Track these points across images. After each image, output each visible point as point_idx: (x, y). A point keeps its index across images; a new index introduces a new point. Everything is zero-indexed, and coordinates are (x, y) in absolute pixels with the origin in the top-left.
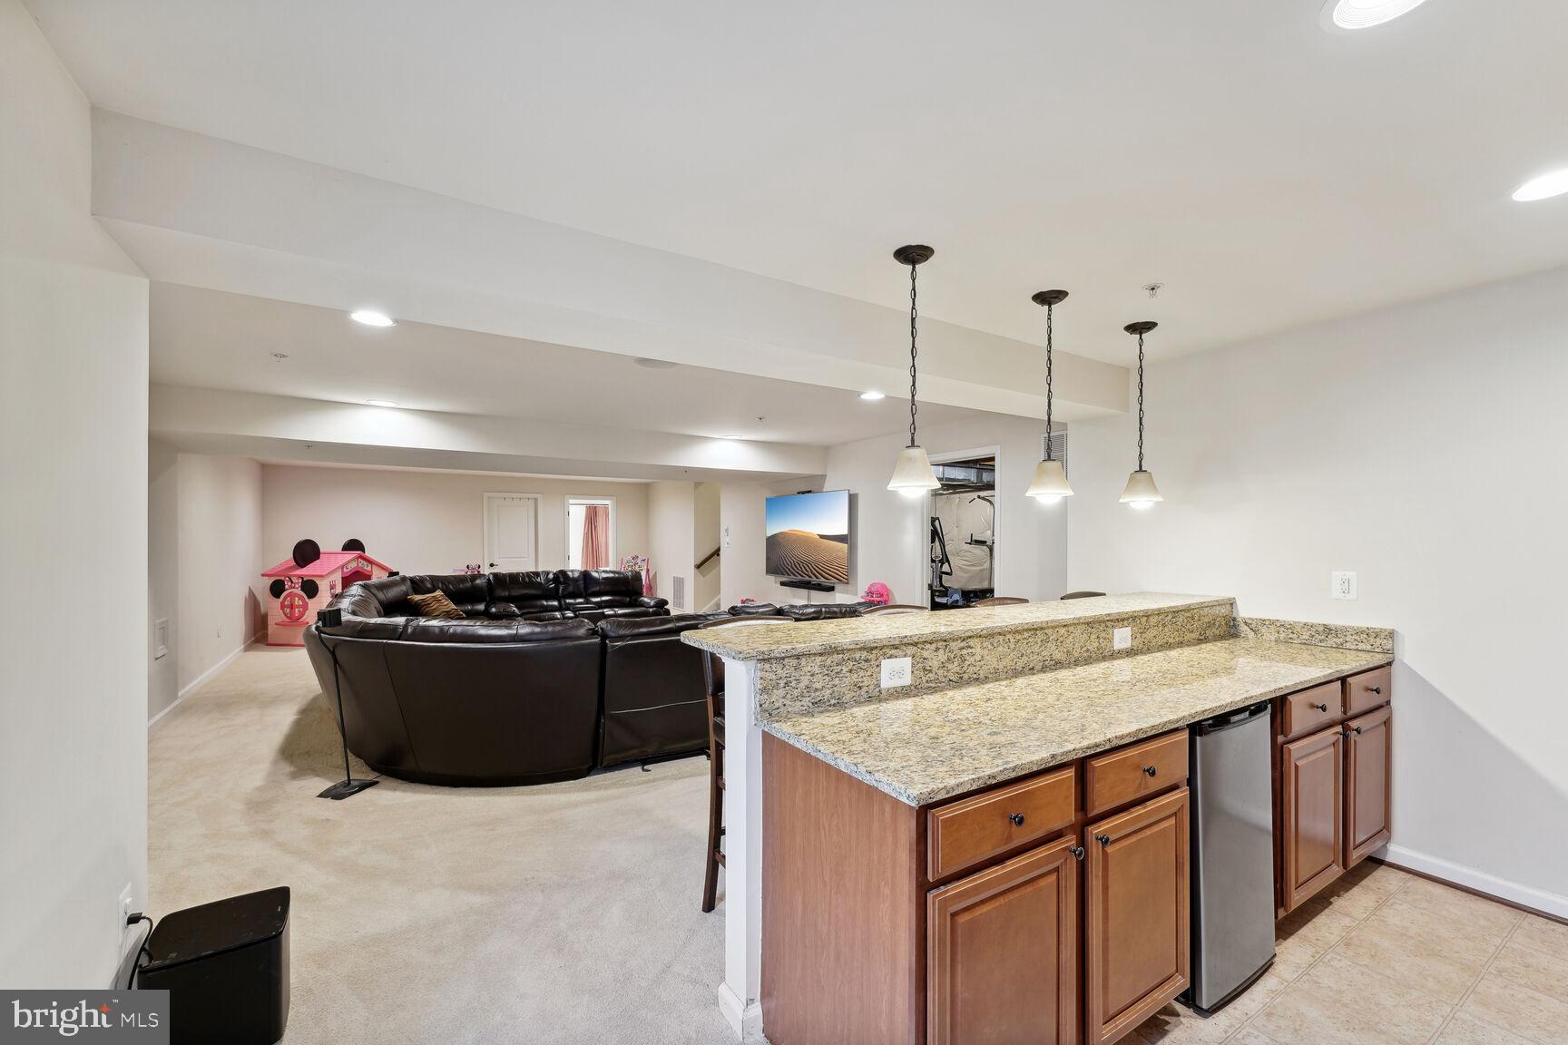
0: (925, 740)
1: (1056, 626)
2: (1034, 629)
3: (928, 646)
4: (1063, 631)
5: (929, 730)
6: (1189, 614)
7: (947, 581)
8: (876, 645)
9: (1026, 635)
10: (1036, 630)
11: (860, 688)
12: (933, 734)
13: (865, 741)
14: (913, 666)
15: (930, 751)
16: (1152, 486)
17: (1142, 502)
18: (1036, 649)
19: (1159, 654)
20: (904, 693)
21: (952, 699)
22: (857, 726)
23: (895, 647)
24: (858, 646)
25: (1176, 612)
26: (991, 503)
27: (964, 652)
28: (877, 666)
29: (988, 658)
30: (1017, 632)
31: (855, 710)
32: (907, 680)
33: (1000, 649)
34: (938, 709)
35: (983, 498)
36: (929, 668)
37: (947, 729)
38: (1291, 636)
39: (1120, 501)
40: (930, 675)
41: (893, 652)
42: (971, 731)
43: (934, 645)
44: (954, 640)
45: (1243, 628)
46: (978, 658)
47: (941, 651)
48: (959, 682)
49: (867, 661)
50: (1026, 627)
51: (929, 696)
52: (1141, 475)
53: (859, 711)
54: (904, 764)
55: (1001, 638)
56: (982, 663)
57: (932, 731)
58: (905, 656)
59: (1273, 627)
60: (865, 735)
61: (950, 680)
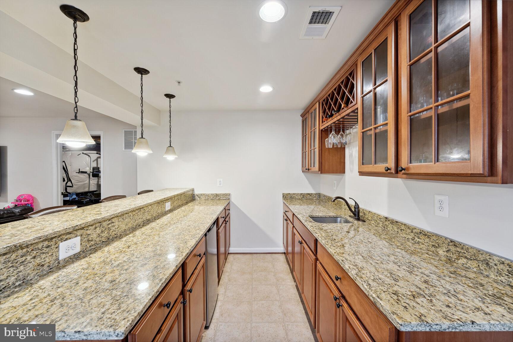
0: (107, 285)
1: (147, 206)
2: (140, 209)
3: (90, 227)
4: (150, 207)
5: (106, 277)
6: (184, 195)
7: (69, 190)
8: (56, 235)
9: (137, 211)
10: (141, 209)
11: (43, 265)
12: (110, 279)
13: (62, 305)
14: (81, 240)
15: (114, 292)
16: (174, 152)
17: (171, 157)
18: (141, 217)
19: (179, 210)
20: (76, 258)
21: (109, 252)
22: (49, 295)
23: (70, 233)
24: (41, 240)
25: (181, 195)
26: (89, 156)
27: (110, 226)
28: (56, 248)
29: (122, 226)
30: (134, 211)
31: (41, 283)
32: (78, 249)
33: (127, 220)
34: (104, 261)
35: (85, 154)
36: (91, 239)
37: (117, 273)
38: (208, 198)
39: (163, 157)
40: (92, 243)
41: (68, 236)
42: (131, 268)
43: (94, 226)
44: (104, 221)
45: (196, 197)
46: (116, 227)
47: (98, 228)
48: (108, 241)
49: (48, 247)
50: (137, 208)
51: (94, 255)
52: (170, 148)
53: (46, 283)
54: (103, 310)
55: (127, 215)
56: (119, 228)
57: (109, 277)
58: (76, 237)
59: (204, 196)
60: (60, 300)
61: (103, 242)
